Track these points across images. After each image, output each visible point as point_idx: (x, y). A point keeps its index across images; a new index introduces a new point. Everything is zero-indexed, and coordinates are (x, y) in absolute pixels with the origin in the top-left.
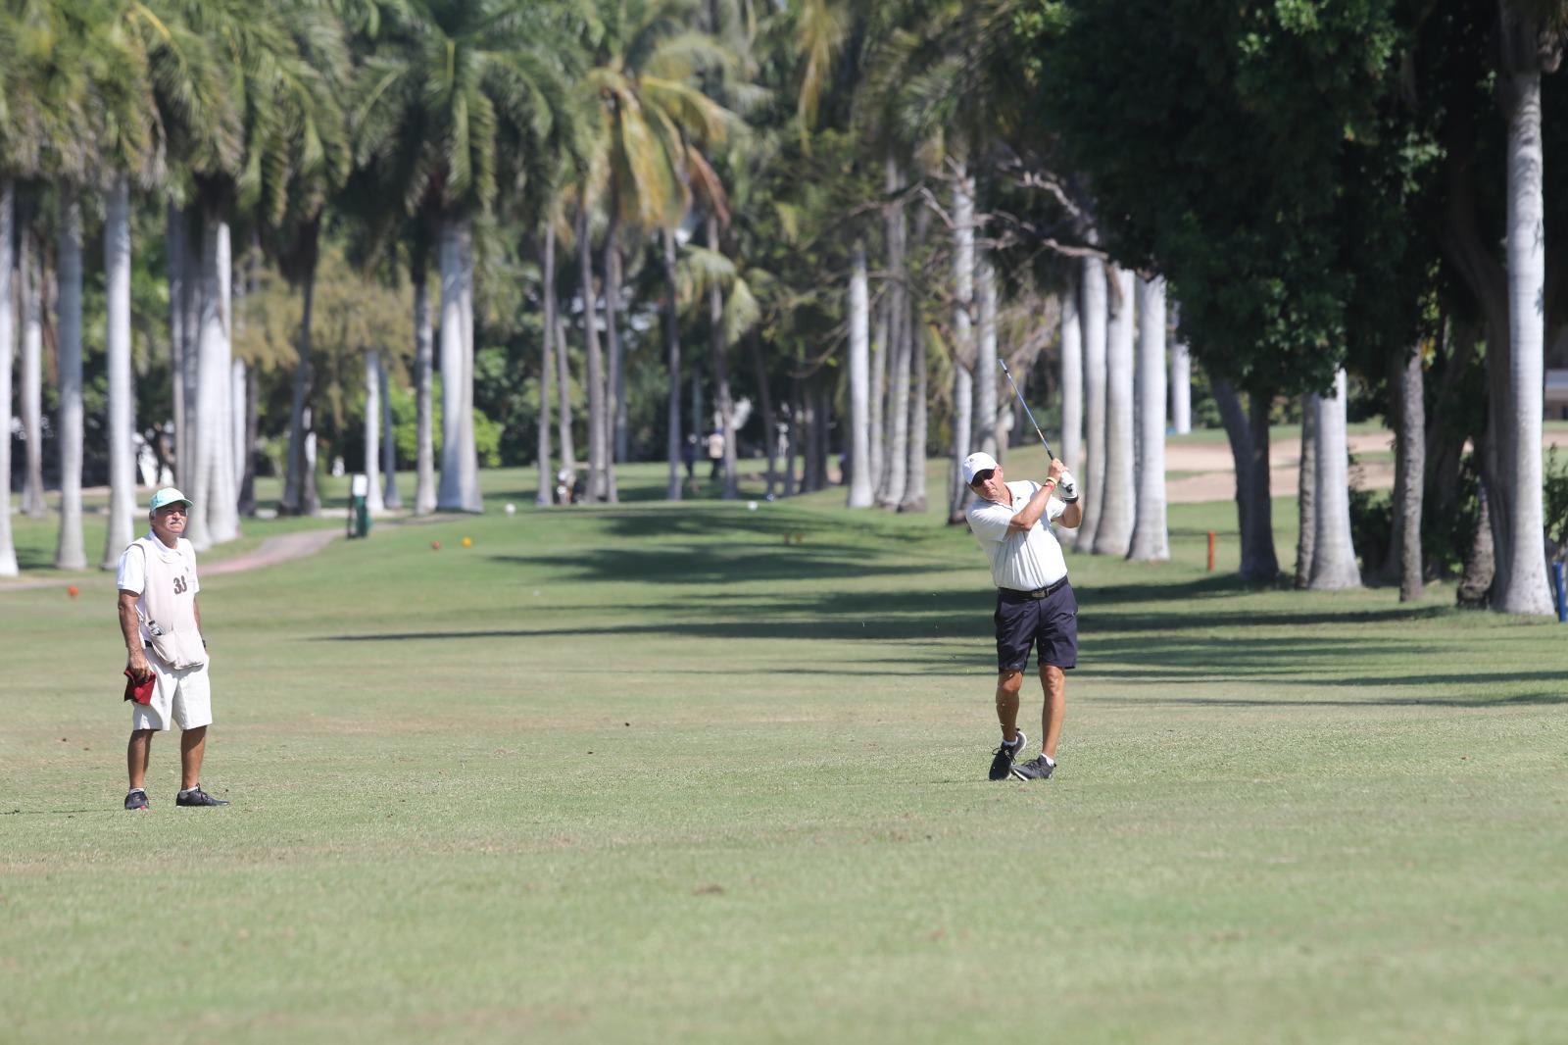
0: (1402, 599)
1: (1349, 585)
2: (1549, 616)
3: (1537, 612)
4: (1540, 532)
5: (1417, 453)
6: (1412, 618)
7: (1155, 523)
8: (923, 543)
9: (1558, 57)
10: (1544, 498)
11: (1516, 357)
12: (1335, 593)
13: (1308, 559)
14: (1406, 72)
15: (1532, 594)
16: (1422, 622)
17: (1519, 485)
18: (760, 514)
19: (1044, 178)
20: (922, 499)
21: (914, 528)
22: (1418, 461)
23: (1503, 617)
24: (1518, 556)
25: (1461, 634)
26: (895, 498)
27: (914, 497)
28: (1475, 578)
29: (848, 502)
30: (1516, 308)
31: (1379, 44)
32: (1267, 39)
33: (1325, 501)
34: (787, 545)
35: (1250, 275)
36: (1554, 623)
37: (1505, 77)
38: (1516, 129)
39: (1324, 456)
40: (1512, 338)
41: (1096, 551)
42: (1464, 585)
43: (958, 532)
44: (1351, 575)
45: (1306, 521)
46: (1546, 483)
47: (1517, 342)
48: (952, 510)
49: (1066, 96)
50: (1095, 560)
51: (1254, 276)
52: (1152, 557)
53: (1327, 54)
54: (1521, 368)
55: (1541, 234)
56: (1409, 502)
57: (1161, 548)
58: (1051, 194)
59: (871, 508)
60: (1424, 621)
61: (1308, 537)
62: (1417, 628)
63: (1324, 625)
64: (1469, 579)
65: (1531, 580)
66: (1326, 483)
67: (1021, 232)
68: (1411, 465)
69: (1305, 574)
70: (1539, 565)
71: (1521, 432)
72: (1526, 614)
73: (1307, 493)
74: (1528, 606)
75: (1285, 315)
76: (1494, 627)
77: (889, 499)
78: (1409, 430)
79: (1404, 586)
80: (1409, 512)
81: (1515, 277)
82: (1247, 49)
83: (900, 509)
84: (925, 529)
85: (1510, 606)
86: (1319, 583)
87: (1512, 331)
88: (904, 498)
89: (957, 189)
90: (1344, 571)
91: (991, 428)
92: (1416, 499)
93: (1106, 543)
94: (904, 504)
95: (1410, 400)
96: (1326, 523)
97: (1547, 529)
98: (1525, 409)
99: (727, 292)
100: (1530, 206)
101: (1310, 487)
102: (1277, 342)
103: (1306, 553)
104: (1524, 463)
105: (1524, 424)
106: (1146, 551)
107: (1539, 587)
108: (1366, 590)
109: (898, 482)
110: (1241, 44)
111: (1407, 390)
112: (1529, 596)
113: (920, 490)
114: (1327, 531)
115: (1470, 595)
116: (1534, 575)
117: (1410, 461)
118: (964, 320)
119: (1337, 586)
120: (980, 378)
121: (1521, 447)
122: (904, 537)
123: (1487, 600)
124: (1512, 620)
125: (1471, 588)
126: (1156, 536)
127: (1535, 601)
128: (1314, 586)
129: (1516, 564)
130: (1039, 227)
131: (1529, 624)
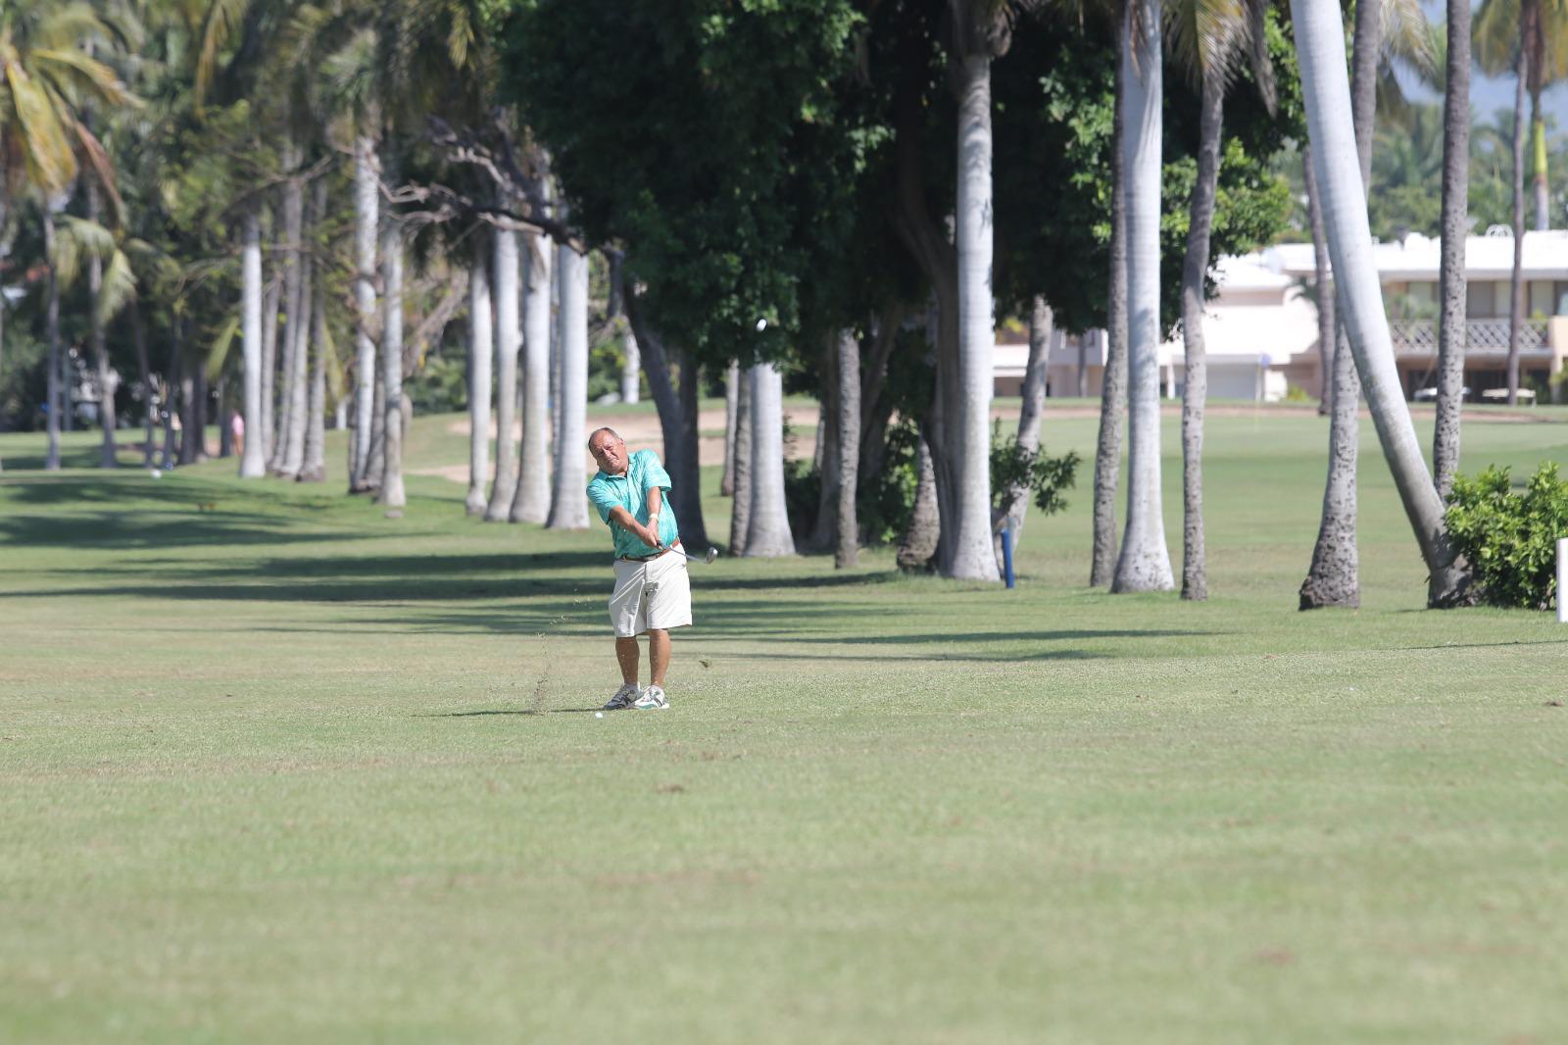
0: (837, 567)
1: (783, 553)
2: (994, 583)
3: (982, 578)
4: (986, 500)
5: (853, 425)
6: (862, 583)
7: (576, 492)
8: (328, 511)
9: (1008, 40)
10: (990, 467)
11: (966, 331)
12: (770, 560)
13: (743, 527)
14: (860, 55)
15: (979, 560)
16: (873, 587)
17: (967, 455)
18: (164, 483)
19: (478, 153)
20: (320, 469)
21: (318, 497)
22: (854, 432)
23: (951, 583)
24: (964, 524)
25: (916, 598)
26: (294, 467)
27: (312, 467)
28: (914, 546)
29: (240, 472)
30: (966, 283)
31: (837, 24)
32: (730, 21)
33: (761, 470)
34: (201, 513)
35: (706, 249)
36: (1002, 590)
37: (956, 58)
38: (967, 110)
39: (761, 427)
40: (961, 312)
41: (513, 520)
42: (905, 552)
43: (362, 501)
44: (785, 543)
45: (740, 490)
46: (991, 453)
47: (966, 316)
48: (352, 478)
49: (536, 75)
50: (513, 527)
51: (711, 252)
52: (573, 526)
53: (787, 32)
54: (971, 341)
55: (989, 212)
56: (846, 472)
57: (582, 517)
58: (484, 169)
59: (265, 478)
60: (875, 586)
61: (743, 506)
62: (870, 593)
63: (778, 590)
64: (909, 546)
65: (977, 547)
66: (762, 452)
67: (460, 207)
68: (847, 436)
69: (740, 542)
70: (985, 533)
71: (970, 404)
72: (973, 580)
73: (742, 463)
74: (974, 573)
75: (739, 290)
76: (944, 592)
77: (286, 469)
78: (846, 403)
79: (840, 553)
80: (844, 482)
81: (965, 254)
82: (711, 31)
83: (298, 479)
84: (327, 498)
85: (957, 572)
86: (754, 551)
87: (962, 305)
88: (303, 467)
89: (363, 162)
90: (779, 539)
91: (397, 399)
92: (852, 469)
93: (523, 512)
94: (302, 474)
95: (847, 373)
96: (761, 492)
97: (992, 496)
98: (973, 381)
99: (106, 264)
100: (979, 187)
101: (745, 457)
102: (729, 316)
103: (740, 521)
104: (973, 434)
105: (972, 396)
106: (567, 519)
107: (985, 554)
108: (800, 557)
109: (296, 453)
110: (705, 26)
111: (844, 363)
112: (976, 563)
113: (318, 461)
114: (763, 500)
115: (909, 561)
116: (980, 543)
117: (846, 432)
118: (368, 291)
119: (772, 554)
120: (386, 349)
121: (969, 418)
122: (307, 505)
123: (934, 567)
124: (961, 585)
125: (911, 555)
126: (577, 505)
127: (981, 568)
128: (751, 553)
129: (963, 532)
130: (476, 200)
131: (977, 589)
